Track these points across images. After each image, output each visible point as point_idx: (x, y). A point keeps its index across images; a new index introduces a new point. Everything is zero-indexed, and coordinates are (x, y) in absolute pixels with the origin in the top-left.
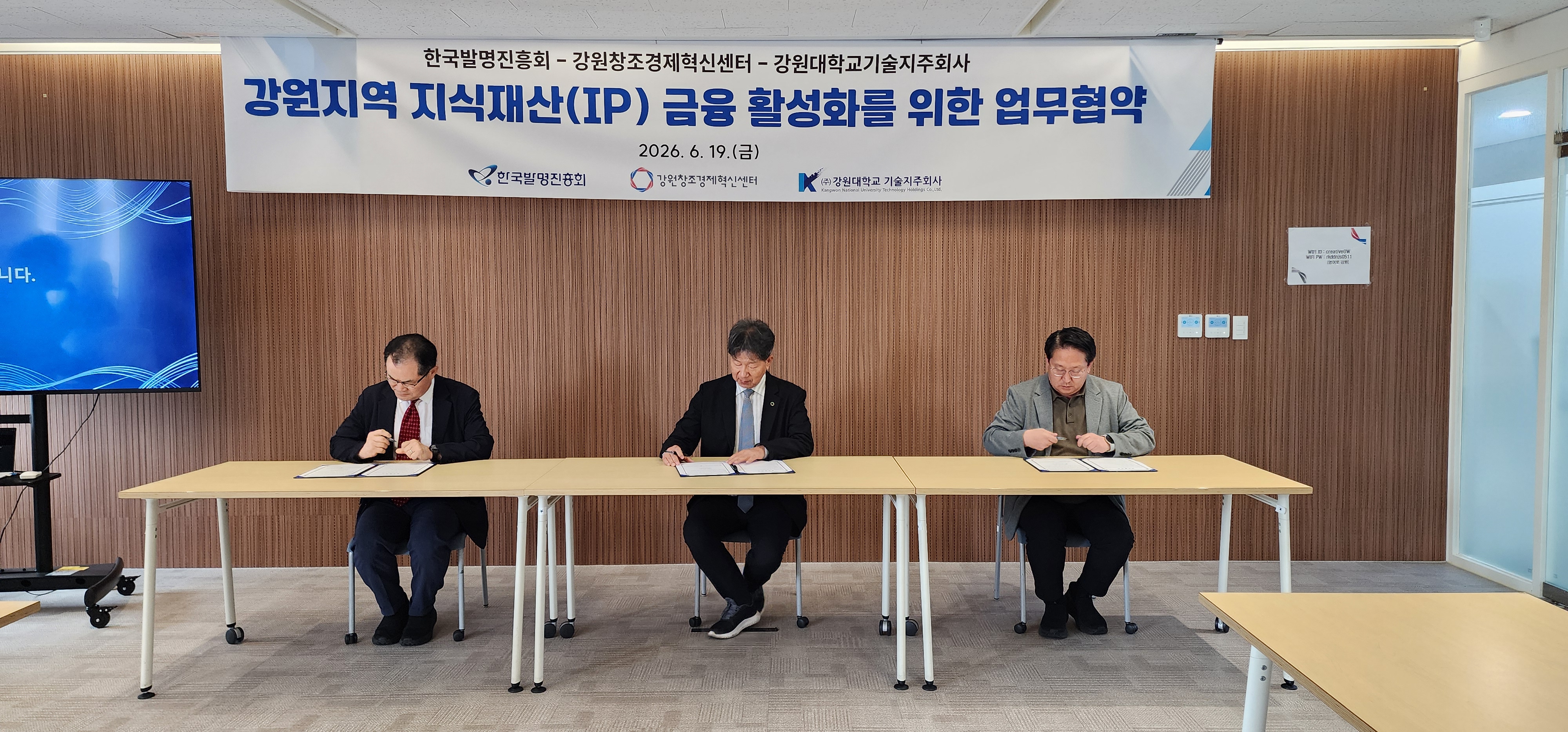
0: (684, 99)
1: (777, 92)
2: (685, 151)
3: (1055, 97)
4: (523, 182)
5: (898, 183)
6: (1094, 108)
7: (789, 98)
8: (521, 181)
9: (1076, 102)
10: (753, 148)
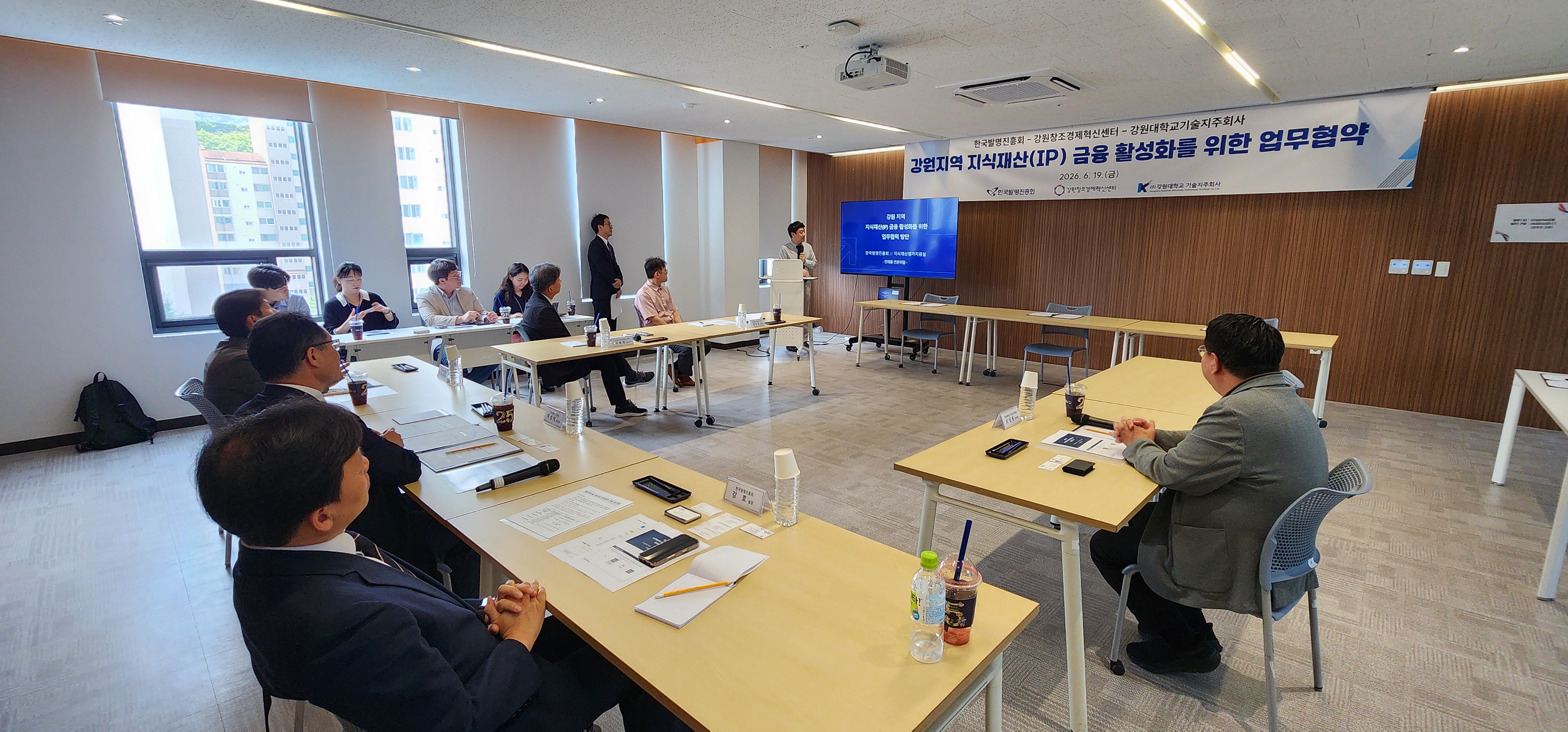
0: (1083, 151)
1: (1131, 145)
2: (1081, 176)
3: (1301, 134)
5: (1194, 186)
6: (1329, 138)
7: (1137, 146)
9: (1315, 136)
10: (1116, 172)
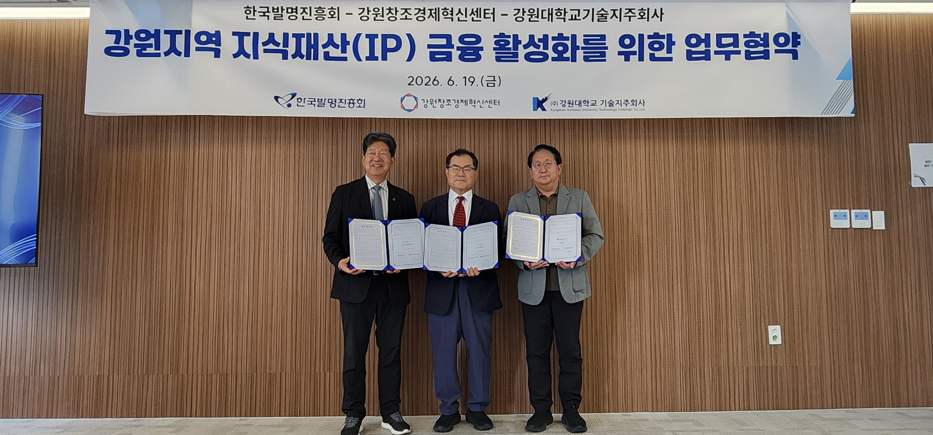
0: (443, 41)
1: (516, 37)
2: (443, 81)
3: (731, 40)
4: (316, 106)
5: (611, 105)
6: (761, 49)
7: (525, 40)
8: (315, 105)
9: (747, 44)
10: (497, 79)
